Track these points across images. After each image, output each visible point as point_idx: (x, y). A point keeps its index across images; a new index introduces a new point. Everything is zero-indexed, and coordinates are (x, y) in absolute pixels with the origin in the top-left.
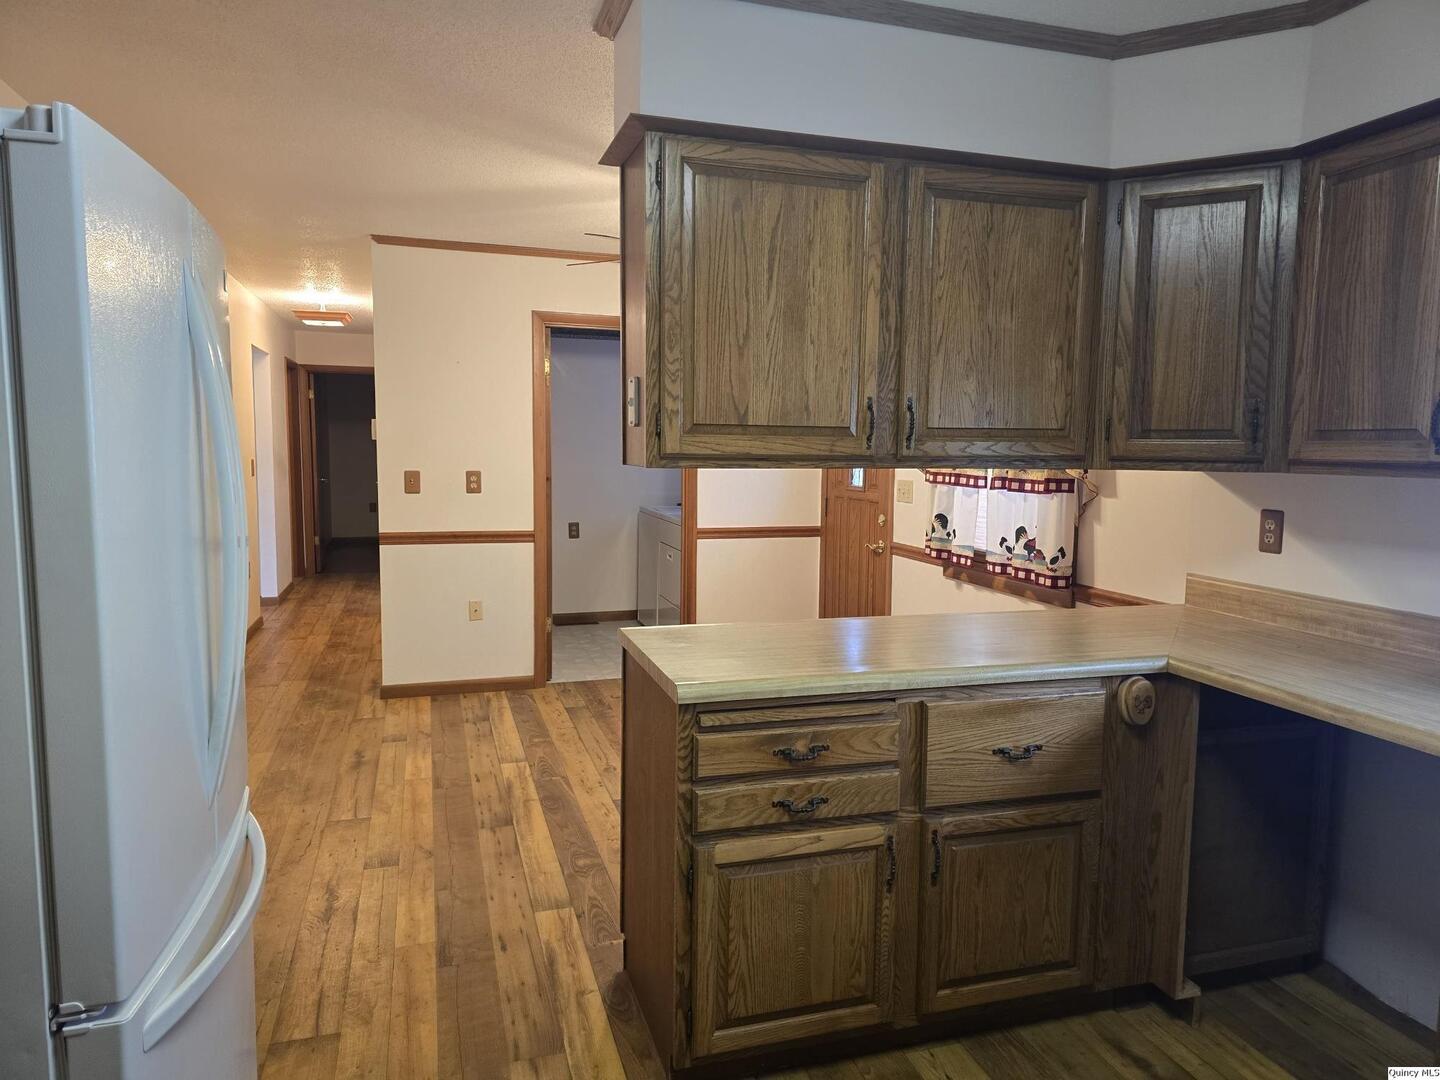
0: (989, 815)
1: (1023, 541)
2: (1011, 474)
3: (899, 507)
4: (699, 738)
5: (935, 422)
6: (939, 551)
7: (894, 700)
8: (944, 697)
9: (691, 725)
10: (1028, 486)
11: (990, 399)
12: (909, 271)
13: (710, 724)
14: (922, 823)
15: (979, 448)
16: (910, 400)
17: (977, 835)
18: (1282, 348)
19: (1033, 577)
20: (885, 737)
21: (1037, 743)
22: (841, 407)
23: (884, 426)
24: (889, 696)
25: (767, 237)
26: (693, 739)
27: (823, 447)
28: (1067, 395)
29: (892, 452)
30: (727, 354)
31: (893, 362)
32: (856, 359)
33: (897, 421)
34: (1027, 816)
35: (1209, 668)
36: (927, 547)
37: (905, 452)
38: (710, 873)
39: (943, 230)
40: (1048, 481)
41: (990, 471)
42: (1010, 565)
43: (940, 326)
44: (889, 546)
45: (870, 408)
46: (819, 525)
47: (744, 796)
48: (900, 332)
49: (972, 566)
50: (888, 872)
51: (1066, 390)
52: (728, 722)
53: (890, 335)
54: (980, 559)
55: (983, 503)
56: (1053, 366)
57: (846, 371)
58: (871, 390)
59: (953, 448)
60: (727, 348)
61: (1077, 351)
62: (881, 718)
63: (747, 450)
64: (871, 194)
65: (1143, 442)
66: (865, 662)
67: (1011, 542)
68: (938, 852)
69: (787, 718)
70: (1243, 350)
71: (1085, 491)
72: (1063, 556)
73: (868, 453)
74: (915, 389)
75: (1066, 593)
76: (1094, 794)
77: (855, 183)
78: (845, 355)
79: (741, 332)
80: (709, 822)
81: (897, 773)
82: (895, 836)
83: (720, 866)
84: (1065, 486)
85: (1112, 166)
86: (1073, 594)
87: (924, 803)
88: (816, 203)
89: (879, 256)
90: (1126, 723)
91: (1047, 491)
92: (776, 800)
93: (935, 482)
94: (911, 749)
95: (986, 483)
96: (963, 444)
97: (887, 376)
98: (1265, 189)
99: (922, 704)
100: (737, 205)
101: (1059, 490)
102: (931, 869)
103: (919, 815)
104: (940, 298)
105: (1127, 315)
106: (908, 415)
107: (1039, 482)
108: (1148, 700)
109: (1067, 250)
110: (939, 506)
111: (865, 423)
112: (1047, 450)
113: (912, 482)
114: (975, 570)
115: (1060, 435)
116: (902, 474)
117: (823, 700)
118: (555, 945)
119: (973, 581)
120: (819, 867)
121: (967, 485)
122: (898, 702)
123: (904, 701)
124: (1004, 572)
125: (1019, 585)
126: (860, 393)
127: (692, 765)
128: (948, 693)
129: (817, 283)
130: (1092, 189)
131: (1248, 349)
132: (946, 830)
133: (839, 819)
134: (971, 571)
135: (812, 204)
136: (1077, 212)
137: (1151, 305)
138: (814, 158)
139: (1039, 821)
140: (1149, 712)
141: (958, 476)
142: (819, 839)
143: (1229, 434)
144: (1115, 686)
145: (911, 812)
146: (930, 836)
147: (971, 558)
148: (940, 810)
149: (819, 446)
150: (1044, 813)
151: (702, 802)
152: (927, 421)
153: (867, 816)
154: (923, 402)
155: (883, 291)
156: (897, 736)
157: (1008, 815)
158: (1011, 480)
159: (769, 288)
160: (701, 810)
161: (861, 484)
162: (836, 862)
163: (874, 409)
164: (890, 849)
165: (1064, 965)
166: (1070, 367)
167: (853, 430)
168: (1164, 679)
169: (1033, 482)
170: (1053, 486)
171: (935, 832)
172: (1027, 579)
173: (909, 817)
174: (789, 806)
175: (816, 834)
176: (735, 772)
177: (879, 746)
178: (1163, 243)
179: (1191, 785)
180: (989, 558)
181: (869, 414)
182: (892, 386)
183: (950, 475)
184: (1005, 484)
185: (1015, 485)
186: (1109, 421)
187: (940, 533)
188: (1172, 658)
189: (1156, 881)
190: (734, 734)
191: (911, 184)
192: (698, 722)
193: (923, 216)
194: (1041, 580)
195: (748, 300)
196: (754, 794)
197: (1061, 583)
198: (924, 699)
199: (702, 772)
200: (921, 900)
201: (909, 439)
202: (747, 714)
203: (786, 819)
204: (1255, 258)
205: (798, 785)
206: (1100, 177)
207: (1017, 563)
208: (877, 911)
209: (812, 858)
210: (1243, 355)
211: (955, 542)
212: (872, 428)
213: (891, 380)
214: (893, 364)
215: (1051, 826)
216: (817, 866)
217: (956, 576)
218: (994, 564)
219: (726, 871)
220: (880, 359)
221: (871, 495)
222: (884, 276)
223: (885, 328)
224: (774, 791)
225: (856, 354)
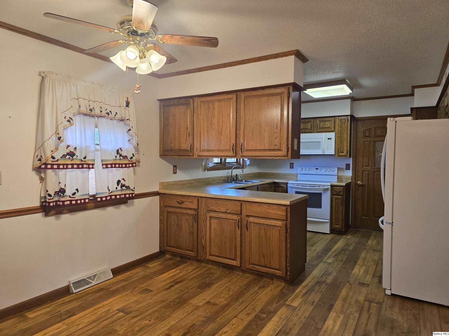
118: (300, 297)
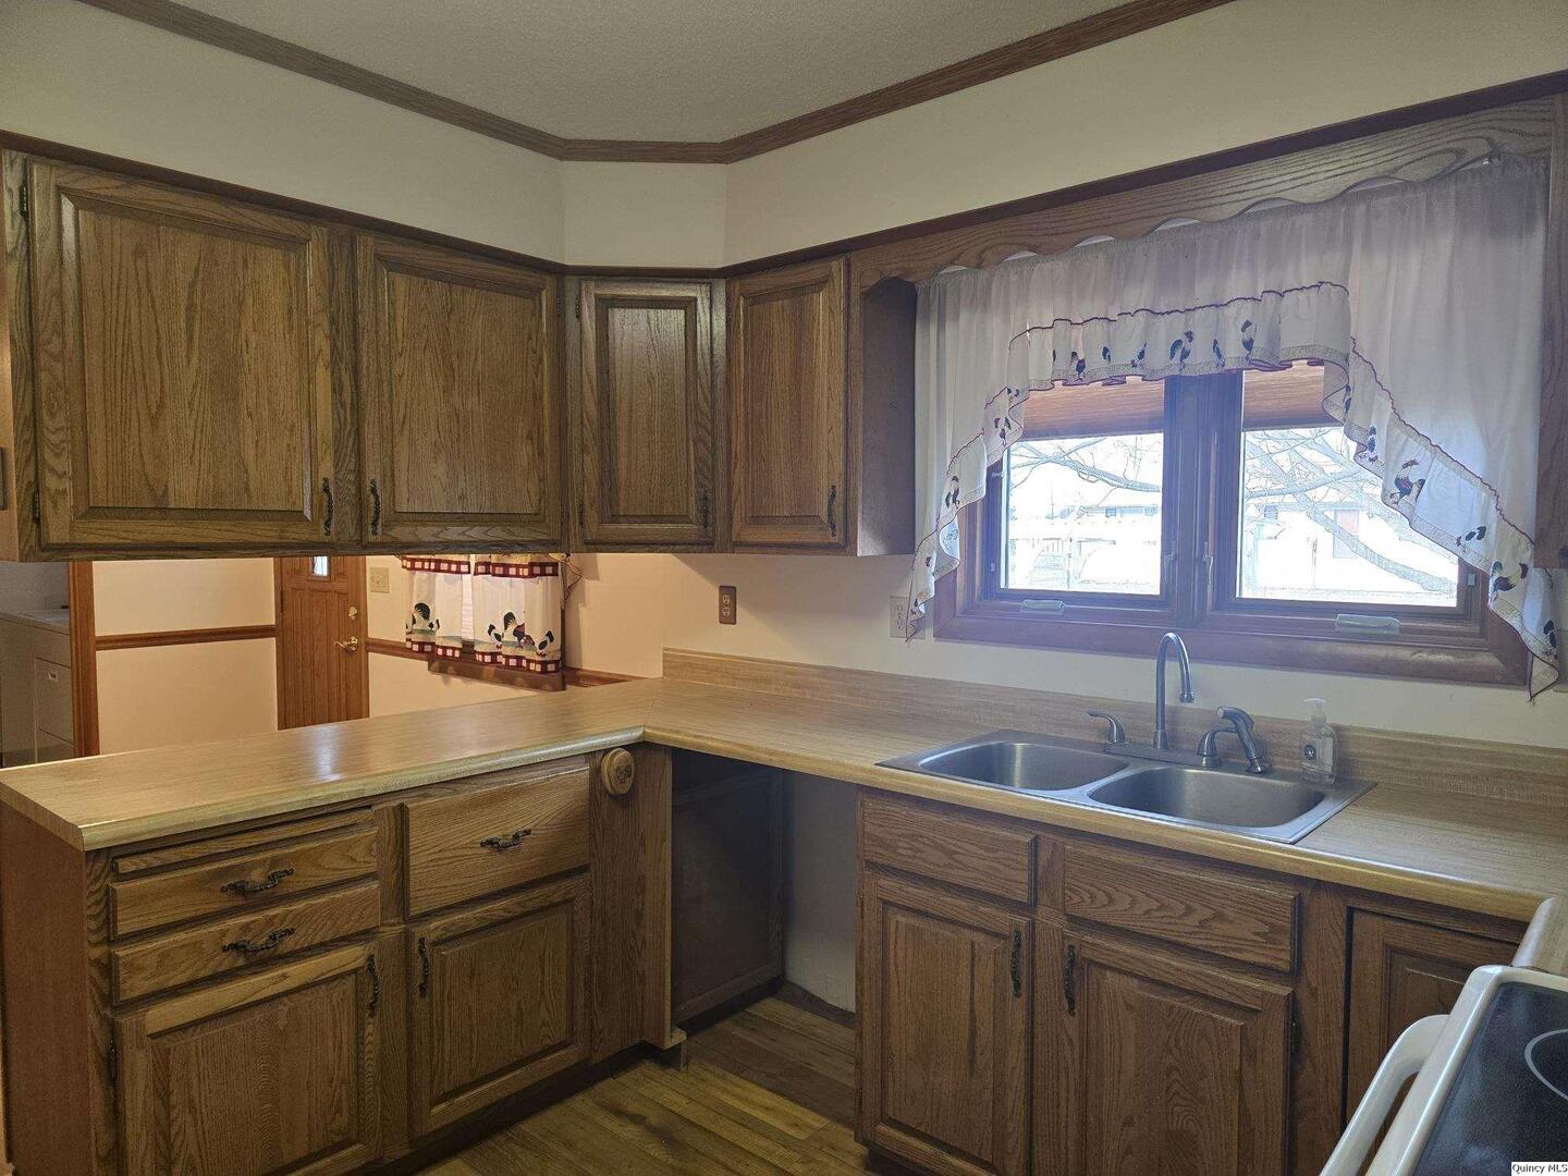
0: (479, 911)
1: (512, 628)
2: (494, 559)
3: (373, 599)
4: (117, 888)
5: (403, 506)
6: (422, 644)
7: (369, 807)
8: (425, 796)
9: (103, 875)
10: (512, 571)
11: (462, 484)
12: (364, 345)
13: (133, 868)
14: (407, 935)
15: (454, 533)
16: (373, 482)
17: (467, 934)
18: (722, 443)
19: (524, 663)
20: (362, 847)
21: (526, 828)
22: (290, 487)
23: (343, 510)
24: (363, 803)
25: (183, 294)
26: (108, 891)
27: (272, 534)
28: (541, 480)
29: (355, 538)
30: (134, 424)
31: (351, 439)
32: (306, 436)
33: (360, 504)
34: (519, 904)
35: (678, 732)
36: (407, 640)
37: (372, 538)
38: (142, 1047)
39: (400, 304)
40: (532, 565)
41: (473, 556)
42: (500, 654)
43: (402, 406)
44: (363, 642)
45: (326, 490)
46: (273, 623)
47: (183, 946)
48: (357, 408)
49: (461, 657)
50: (370, 995)
51: (539, 475)
52: (158, 863)
53: (345, 411)
54: (467, 649)
55: (467, 590)
56: (524, 452)
57: (295, 448)
58: (327, 469)
59: (426, 533)
60: (134, 417)
61: (547, 438)
62: (354, 829)
63: (168, 538)
64: (313, 260)
65: (613, 526)
66: (335, 771)
67: (500, 629)
68: (426, 960)
69: (236, 847)
70: (691, 443)
71: (569, 574)
72: (552, 640)
73: (327, 539)
74: (378, 470)
75: (557, 677)
76: (583, 869)
77: (294, 244)
78: (292, 430)
79: (153, 399)
80: (134, 985)
81: (375, 886)
82: (376, 953)
83: (153, 1036)
84: (549, 570)
85: (568, 262)
86: (563, 678)
87: (408, 912)
88: (245, 261)
89: (326, 324)
90: (610, 795)
91: (532, 575)
92: (227, 942)
93: (413, 568)
94: (392, 857)
95: (469, 568)
96: (436, 530)
97: (345, 455)
98: (699, 302)
99: (402, 805)
100: (139, 252)
101: (543, 574)
102: (419, 981)
103: (403, 926)
104: (400, 377)
105: (591, 407)
106: (372, 499)
107: (524, 567)
108: (628, 770)
109: (530, 338)
110: (418, 596)
111: (321, 505)
112: (523, 534)
113: (387, 570)
114: (462, 662)
115: (536, 519)
116: (373, 562)
117: (284, 820)
119: (460, 673)
120: (286, 1009)
121: (449, 571)
122: (374, 808)
123: (381, 806)
124: (494, 661)
125: (508, 673)
126: (314, 473)
127: (109, 921)
128: (431, 791)
129: (252, 351)
130: (549, 280)
131: (695, 444)
132: (433, 937)
133: (309, 949)
134: (460, 664)
135: (240, 262)
136: (537, 302)
137: (611, 398)
138: (241, 211)
139: (530, 906)
140: (629, 781)
141: (438, 562)
142: (285, 976)
143: (684, 519)
144: (597, 761)
145: (394, 925)
146: (416, 946)
147: (459, 649)
148: (427, 916)
149: (266, 532)
150: (537, 896)
151: (125, 964)
152: (394, 505)
153: (343, 939)
154: (388, 485)
155: (334, 364)
156: (374, 846)
157: (498, 907)
158: (495, 565)
159: (190, 348)
160: (123, 974)
161: (325, 573)
162: (305, 999)
163: (332, 490)
164: (371, 969)
165: (563, 1045)
166: (541, 454)
167: (307, 513)
168: (641, 748)
169: (517, 567)
170: (537, 570)
171: (422, 941)
172: (519, 666)
173: (391, 932)
174: (244, 946)
175: (280, 972)
176: (171, 920)
177: (353, 860)
178: (618, 341)
179: (668, 843)
180: (477, 648)
181: (325, 497)
182: (352, 467)
183: (430, 561)
184: (488, 568)
185: (499, 570)
186: (582, 505)
187: (422, 624)
188: (649, 727)
189: (644, 942)
190: (167, 876)
191: (360, 254)
192: (115, 869)
193: (375, 289)
194: (532, 666)
195: (160, 363)
196: (196, 942)
197: (551, 667)
198: (404, 800)
199: (123, 928)
200: (410, 1018)
201: (374, 524)
202: (183, 849)
203: (241, 962)
204: (695, 362)
205: (253, 922)
206: (558, 271)
207: (507, 651)
208: (359, 1041)
209: (276, 1001)
210: (692, 448)
211: (439, 633)
212: (330, 512)
213: (350, 461)
214: (351, 441)
215: (542, 909)
216: (283, 1008)
217: (442, 670)
218: (483, 654)
219: (163, 1040)
220: (335, 437)
221: (339, 586)
222: (334, 347)
223: (338, 403)
224: (223, 933)
225: (306, 430)
